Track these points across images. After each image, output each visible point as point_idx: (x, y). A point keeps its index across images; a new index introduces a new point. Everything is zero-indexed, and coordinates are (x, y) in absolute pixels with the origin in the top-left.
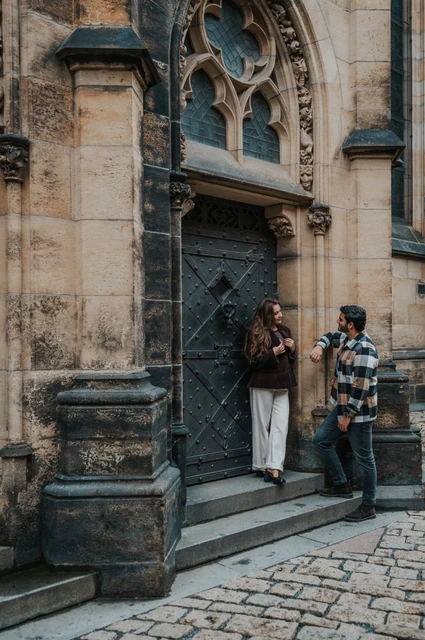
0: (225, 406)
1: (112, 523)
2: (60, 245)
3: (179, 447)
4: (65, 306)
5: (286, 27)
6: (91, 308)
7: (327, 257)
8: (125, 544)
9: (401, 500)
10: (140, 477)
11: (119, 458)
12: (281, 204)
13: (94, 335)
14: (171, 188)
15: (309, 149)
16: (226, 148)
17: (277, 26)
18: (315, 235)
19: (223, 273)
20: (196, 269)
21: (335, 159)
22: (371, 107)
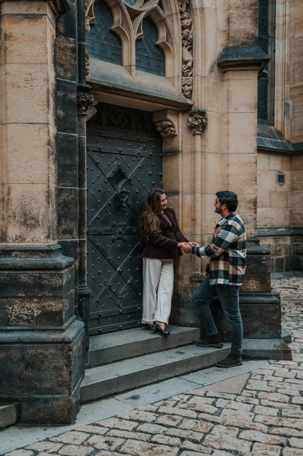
0: (120, 273)
1: (30, 364)
3: (84, 304)
6: (15, 195)
7: (203, 153)
8: (41, 380)
9: (263, 351)
10: (54, 328)
11: (37, 312)
12: (166, 109)
13: (17, 215)
14: (78, 97)
15: (190, 64)
16: (122, 65)
18: (194, 135)
19: (119, 166)
20: (98, 163)
21: (211, 71)
22: (242, 27)
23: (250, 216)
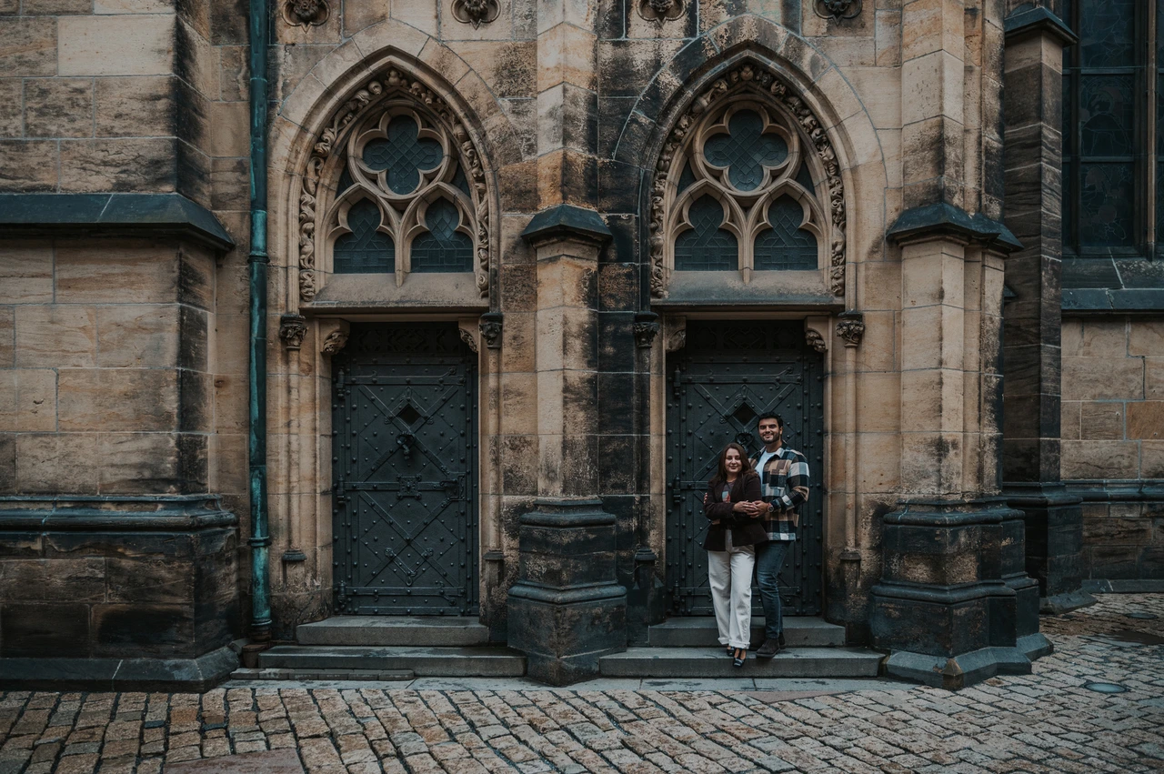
2: (526, 394)
3: (641, 572)
4: (529, 444)
5: (806, 116)
7: (857, 373)
12: (807, 316)
13: (543, 468)
14: (635, 328)
15: (839, 248)
16: (737, 268)
17: (796, 120)
18: (847, 348)
19: (745, 399)
20: (709, 399)
21: (872, 252)
22: (920, 178)
23: (931, 465)
